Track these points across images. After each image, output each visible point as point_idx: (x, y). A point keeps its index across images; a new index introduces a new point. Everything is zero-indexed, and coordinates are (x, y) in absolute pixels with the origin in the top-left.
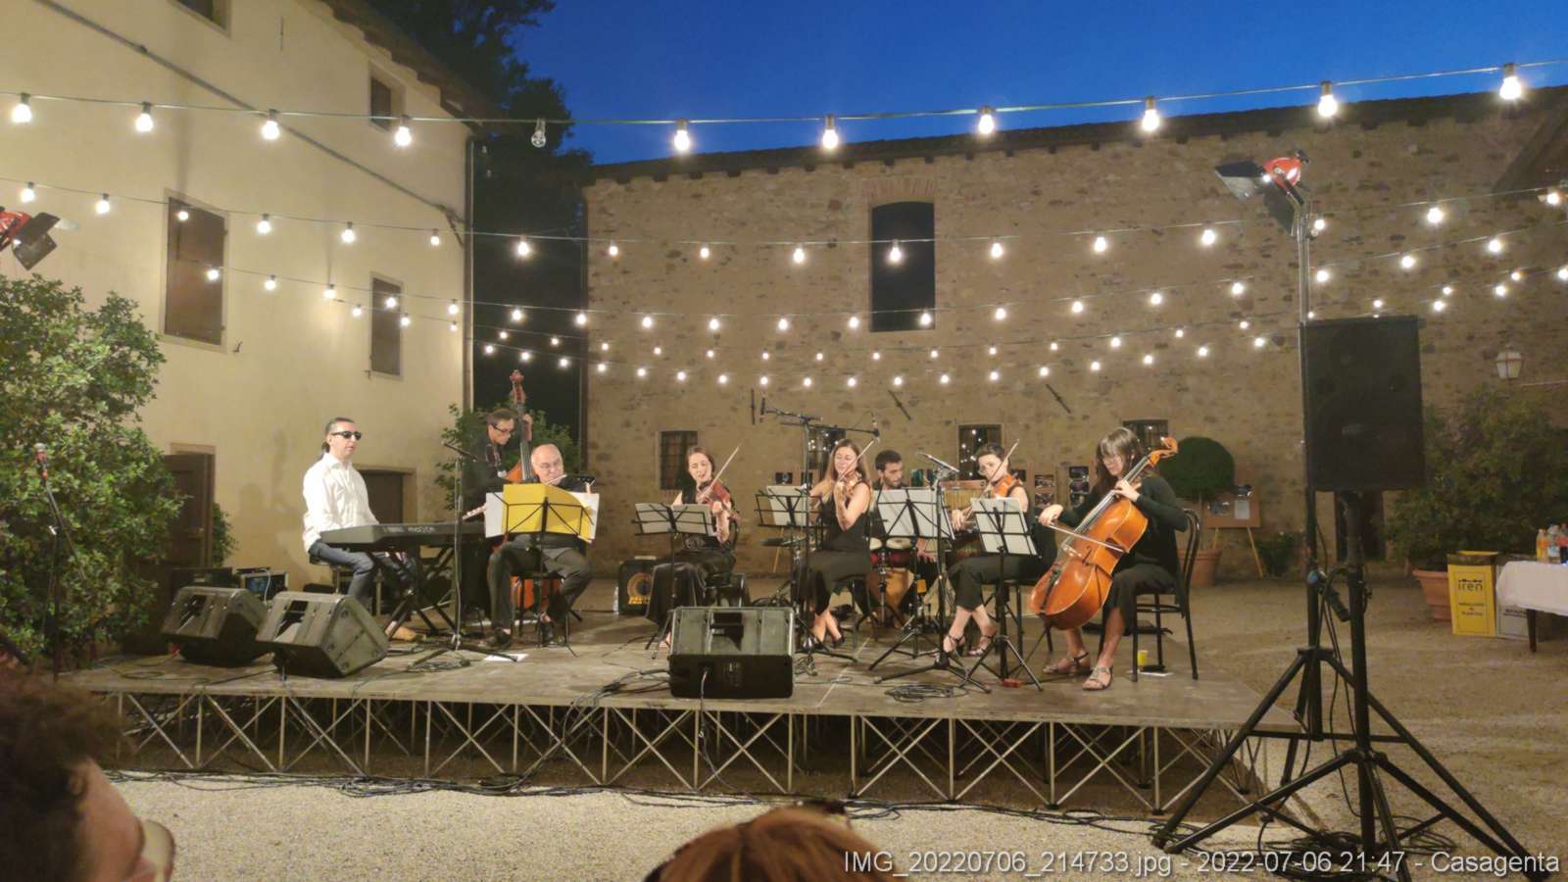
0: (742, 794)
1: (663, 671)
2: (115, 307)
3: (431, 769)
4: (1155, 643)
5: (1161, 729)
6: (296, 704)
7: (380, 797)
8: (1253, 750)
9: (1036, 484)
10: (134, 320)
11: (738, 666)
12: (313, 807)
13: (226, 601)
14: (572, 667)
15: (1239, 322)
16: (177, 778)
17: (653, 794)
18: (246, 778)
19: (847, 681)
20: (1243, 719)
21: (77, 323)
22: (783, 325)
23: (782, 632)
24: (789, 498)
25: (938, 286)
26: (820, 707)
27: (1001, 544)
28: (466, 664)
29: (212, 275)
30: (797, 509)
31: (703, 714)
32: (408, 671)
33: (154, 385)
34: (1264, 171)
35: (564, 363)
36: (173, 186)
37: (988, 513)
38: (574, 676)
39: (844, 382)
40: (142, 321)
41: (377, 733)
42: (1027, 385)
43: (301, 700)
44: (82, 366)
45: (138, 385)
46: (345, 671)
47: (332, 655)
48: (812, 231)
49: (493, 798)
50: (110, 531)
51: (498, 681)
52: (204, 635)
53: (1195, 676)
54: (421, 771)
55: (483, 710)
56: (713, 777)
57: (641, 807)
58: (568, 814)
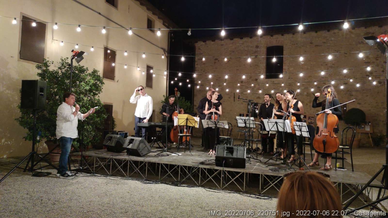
0: (232, 191)
1: (213, 160)
2: (95, 72)
3: (160, 179)
4: (342, 162)
5: (343, 184)
6: (131, 162)
7: (149, 184)
8: (369, 191)
9: (309, 119)
10: (98, 75)
11: (232, 160)
12: (135, 185)
13: (117, 138)
14: (192, 157)
15: (369, 77)
16: (106, 176)
17: (211, 189)
18: (121, 178)
19: (259, 166)
20: (366, 182)
21: (87, 75)
22: (244, 77)
23: (243, 153)
24: (245, 120)
25: (284, 67)
26: (252, 171)
27: (301, 134)
28: (168, 155)
29: (113, 65)
30: (247, 123)
31: (223, 171)
32: (155, 156)
33: (102, 89)
34: (377, 38)
35: (189, 86)
36: (105, 44)
37: (298, 126)
38: (193, 160)
39: (258, 92)
40: (100, 75)
41: (148, 170)
42: (307, 93)
43: (132, 161)
44: (88, 85)
45: (99, 89)
46: (142, 155)
47: (139, 151)
48: (251, 53)
49: (174, 187)
50: (92, 121)
51: (175, 160)
52: (112, 145)
53: (353, 171)
54: (158, 179)
55: (172, 166)
56: (225, 186)
57: (208, 192)
58: (192, 192)
